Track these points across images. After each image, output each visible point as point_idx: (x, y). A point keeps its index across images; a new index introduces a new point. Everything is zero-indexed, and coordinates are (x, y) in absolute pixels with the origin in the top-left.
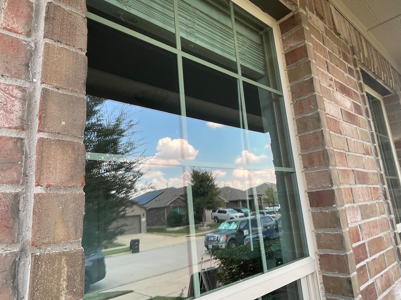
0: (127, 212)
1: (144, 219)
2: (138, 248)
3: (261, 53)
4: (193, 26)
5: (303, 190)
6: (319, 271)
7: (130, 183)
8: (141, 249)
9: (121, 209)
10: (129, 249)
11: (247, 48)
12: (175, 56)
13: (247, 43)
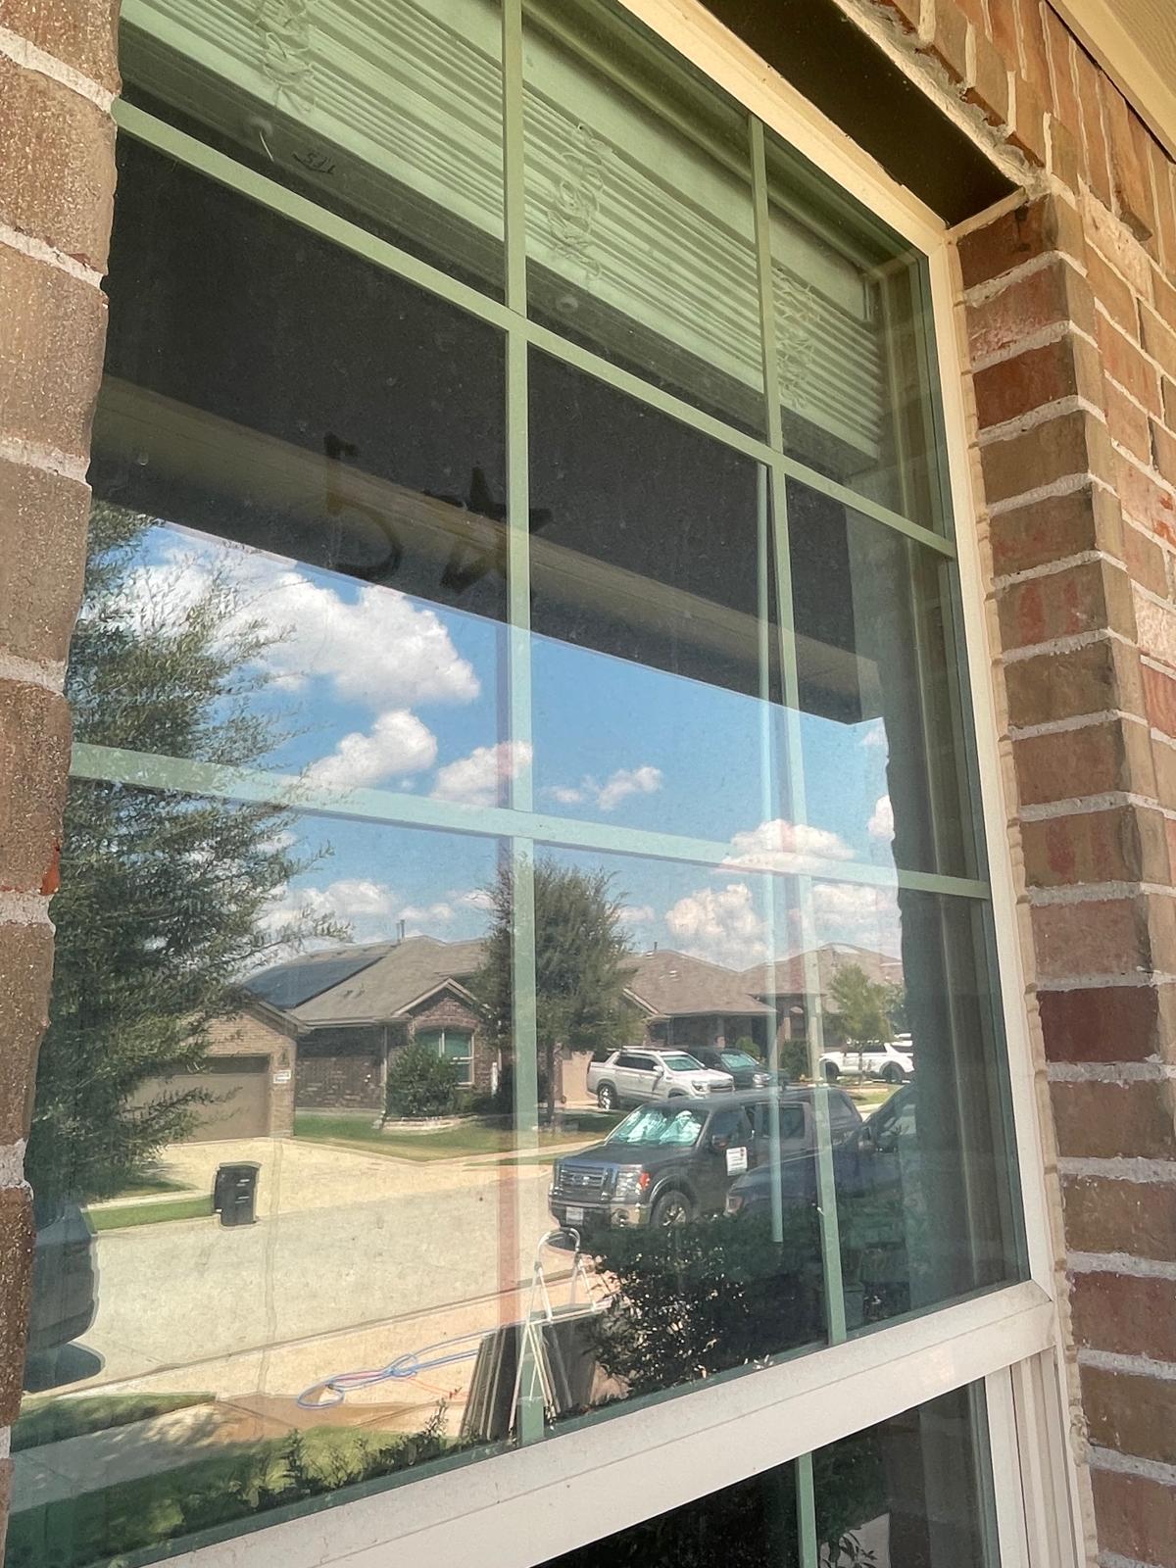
0: (210, 1038)
1: (283, 1077)
2: (250, 1205)
3: (871, 362)
4: (581, 215)
5: (1020, 986)
6: (1068, 1348)
7: (233, 908)
8: (260, 1210)
9: (184, 1022)
10: (209, 1207)
11: (811, 333)
12: (497, 338)
13: (810, 309)
